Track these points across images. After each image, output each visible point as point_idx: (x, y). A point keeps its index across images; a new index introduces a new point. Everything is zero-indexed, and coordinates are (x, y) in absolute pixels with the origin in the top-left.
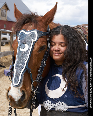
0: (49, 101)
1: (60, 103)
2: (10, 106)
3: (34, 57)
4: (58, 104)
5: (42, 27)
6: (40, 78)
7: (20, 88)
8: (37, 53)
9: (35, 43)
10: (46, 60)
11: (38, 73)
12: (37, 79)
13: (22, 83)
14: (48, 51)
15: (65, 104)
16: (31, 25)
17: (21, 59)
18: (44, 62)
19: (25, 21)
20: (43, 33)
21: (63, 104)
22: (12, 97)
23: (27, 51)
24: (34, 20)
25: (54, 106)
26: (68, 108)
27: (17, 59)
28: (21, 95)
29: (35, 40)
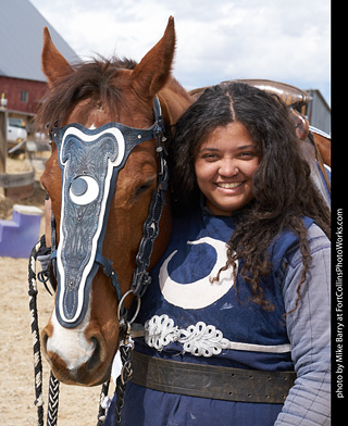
0: (166, 317)
1: (201, 327)
2: (54, 379)
3: (119, 219)
4: (196, 328)
5: (137, 109)
6: (143, 281)
7: (83, 329)
8: (127, 204)
9: (117, 170)
10: (156, 218)
11: (135, 265)
12: (135, 287)
13: (88, 314)
14: (160, 187)
15: (218, 332)
16: (100, 105)
17: (78, 231)
18: (153, 226)
19: (77, 91)
20: (140, 132)
21: (210, 331)
22: (57, 356)
23: (95, 202)
24: (106, 86)
25: (182, 336)
26: (225, 346)
27: (64, 234)
28: (90, 353)
29: (118, 163)
